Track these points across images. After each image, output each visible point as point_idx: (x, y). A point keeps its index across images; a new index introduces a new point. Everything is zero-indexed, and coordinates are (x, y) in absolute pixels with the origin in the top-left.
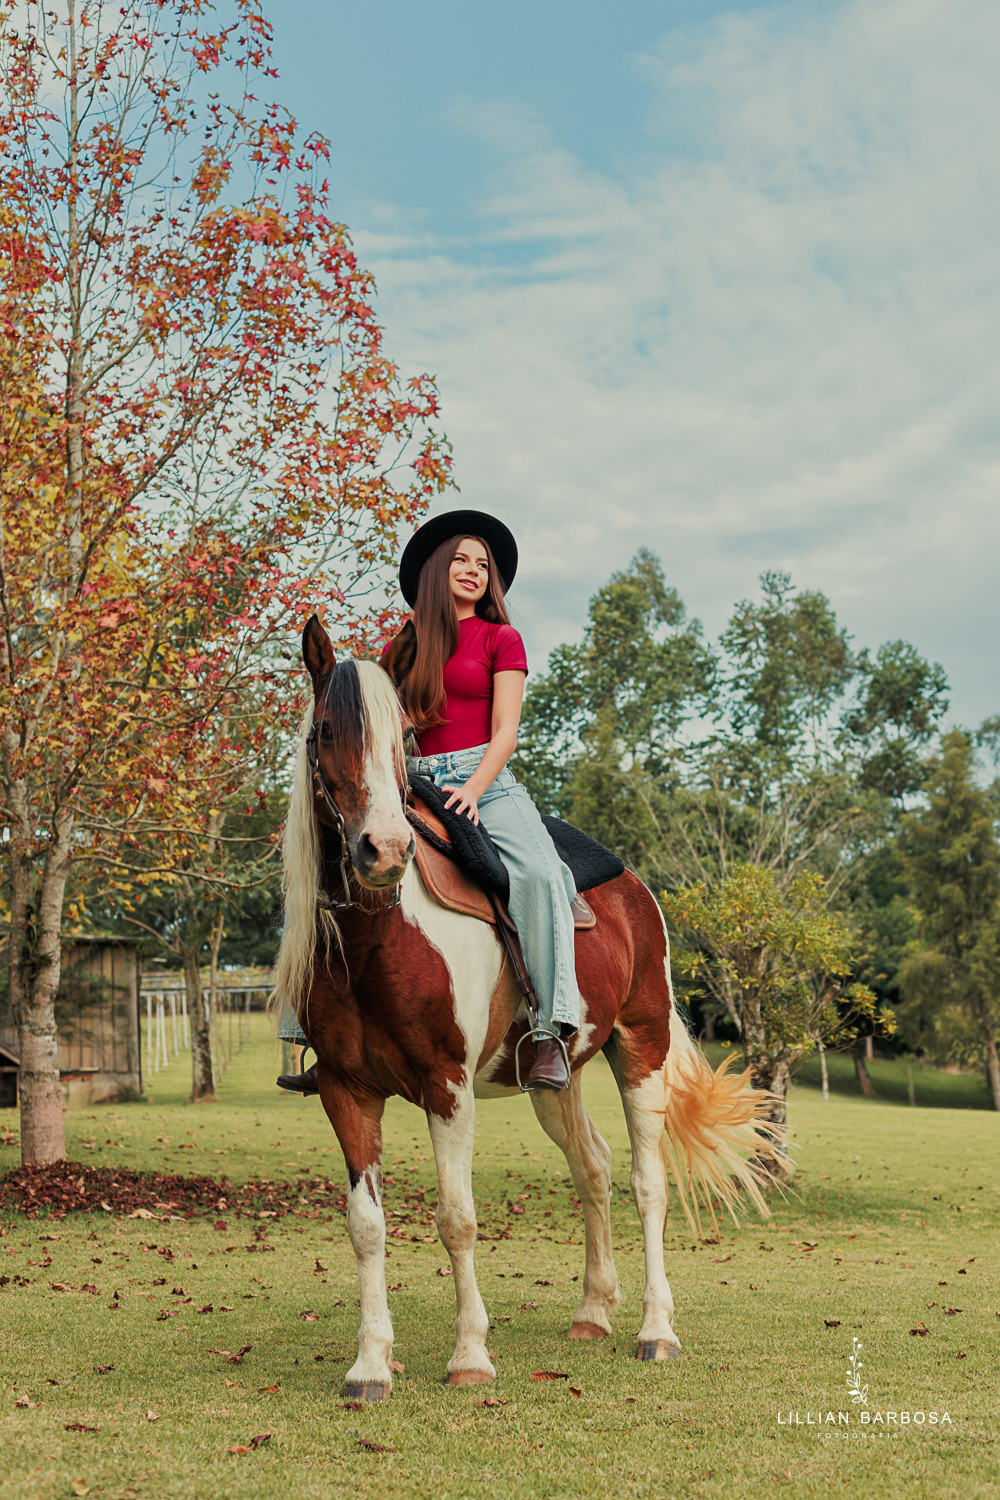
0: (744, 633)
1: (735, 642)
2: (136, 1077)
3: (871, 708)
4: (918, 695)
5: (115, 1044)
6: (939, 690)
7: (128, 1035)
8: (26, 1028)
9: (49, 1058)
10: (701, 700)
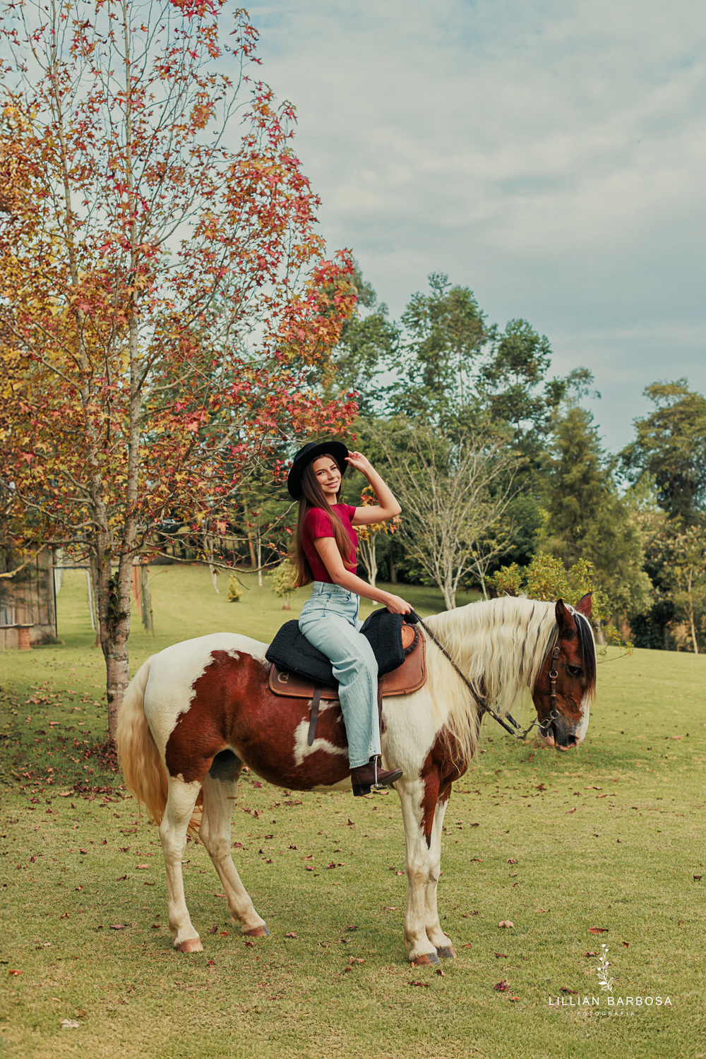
0: (417, 314)
1: (410, 320)
2: (54, 627)
3: (499, 364)
4: (531, 356)
5: (39, 607)
6: (545, 354)
7: (48, 601)
8: (112, 656)
9: (126, 675)
10: (389, 359)
